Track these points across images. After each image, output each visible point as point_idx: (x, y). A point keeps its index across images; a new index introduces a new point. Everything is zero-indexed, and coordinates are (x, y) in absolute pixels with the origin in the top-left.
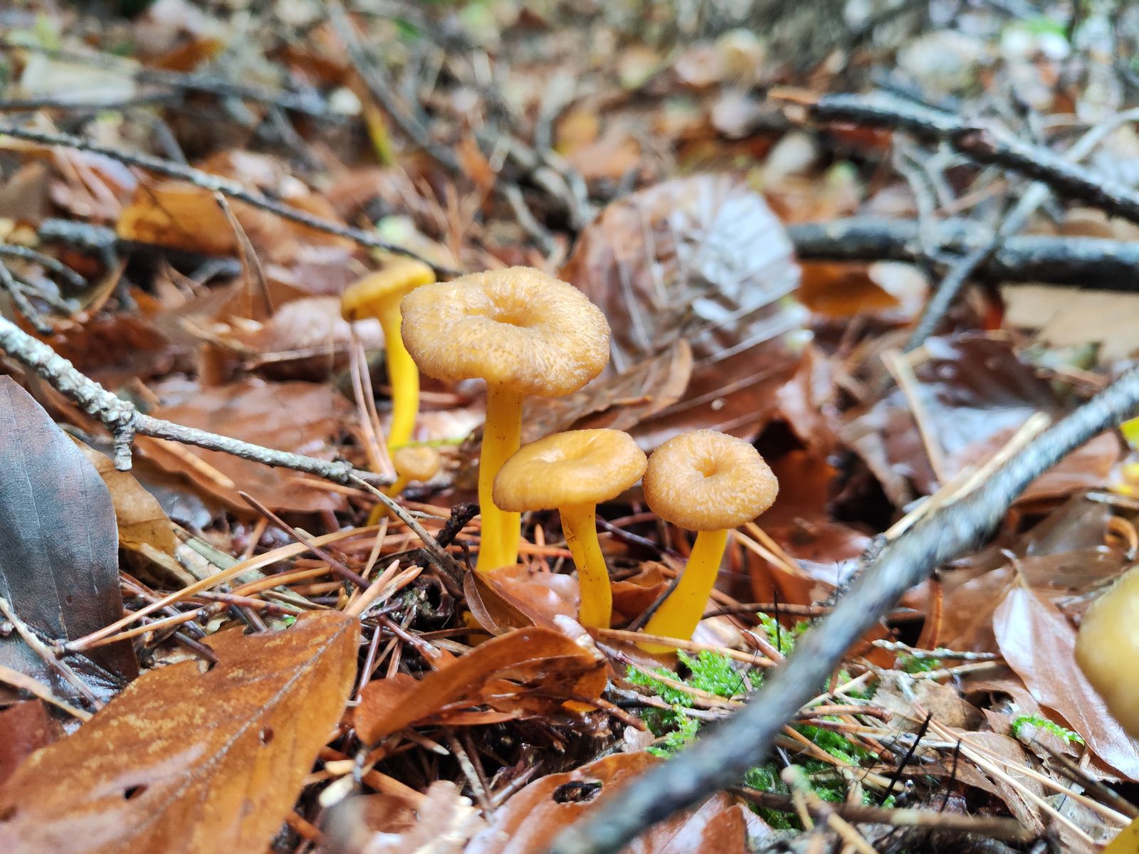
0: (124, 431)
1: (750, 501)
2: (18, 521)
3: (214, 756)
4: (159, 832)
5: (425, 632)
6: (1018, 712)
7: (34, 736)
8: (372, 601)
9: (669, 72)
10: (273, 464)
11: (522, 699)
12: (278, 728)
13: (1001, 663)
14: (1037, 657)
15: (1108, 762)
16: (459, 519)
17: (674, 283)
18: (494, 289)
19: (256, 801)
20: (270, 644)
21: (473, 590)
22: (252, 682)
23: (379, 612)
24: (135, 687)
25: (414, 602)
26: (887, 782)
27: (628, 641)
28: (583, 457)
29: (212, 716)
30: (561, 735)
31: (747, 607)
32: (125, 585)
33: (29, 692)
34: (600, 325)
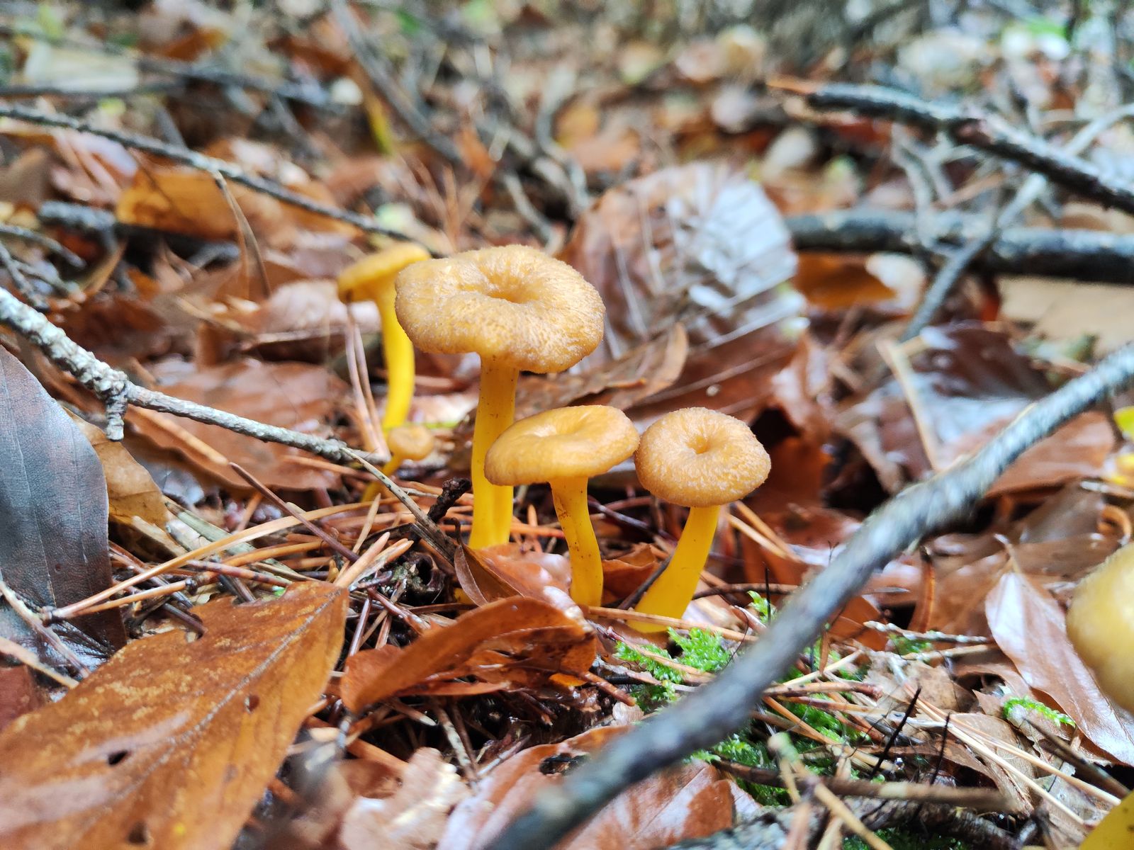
0: (116, 401)
1: (742, 477)
2: (9, 489)
3: (199, 724)
4: (142, 798)
5: (415, 606)
6: (1009, 695)
7: (19, 703)
8: (361, 573)
9: (670, 68)
10: (266, 439)
11: (510, 670)
12: (263, 695)
13: (993, 647)
14: (1029, 641)
15: (1099, 745)
16: (450, 494)
17: (671, 270)
18: (488, 265)
19: (240, 767)
20: (259, 614)
21: (463, 565)
22: (239, 650)
23: (369, 583)
24: (122, 655)
25: (403, 577)
26: (875, 761)
27: (619, 620)
28: (576, 431)
29: (198, 684)
30: (549, 711)
31: (739, 587)
32: (115, 556)
33: (16, 658)
34: (595, 303)
